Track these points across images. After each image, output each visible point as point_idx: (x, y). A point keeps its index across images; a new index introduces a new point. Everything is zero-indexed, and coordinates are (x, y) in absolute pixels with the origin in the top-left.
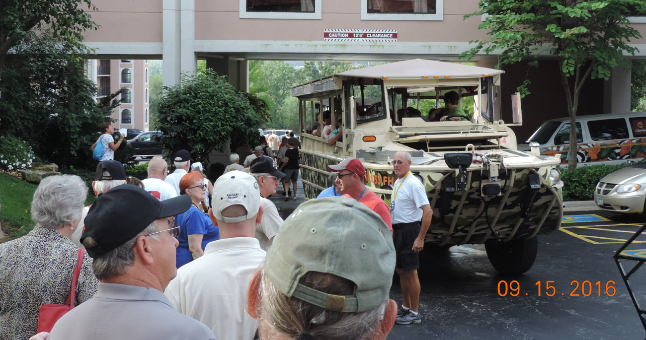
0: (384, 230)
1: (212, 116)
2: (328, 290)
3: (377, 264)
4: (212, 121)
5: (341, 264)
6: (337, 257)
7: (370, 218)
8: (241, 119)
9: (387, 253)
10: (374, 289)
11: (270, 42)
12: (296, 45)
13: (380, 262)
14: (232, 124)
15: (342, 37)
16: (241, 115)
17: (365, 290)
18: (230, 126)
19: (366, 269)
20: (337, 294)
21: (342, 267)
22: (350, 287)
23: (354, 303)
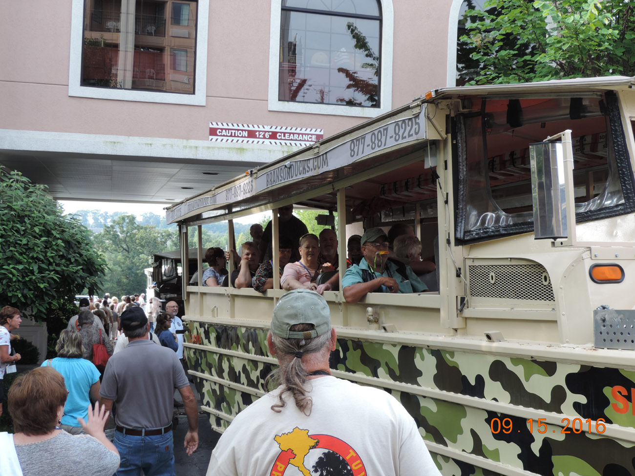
0: (320, 298)
2: (303, 330)
3: (320, 313)
5: (305, 318)
6: (302, 315)
7: (313, 295)
8: (76, 260)
9: (324, 308)
10: (323, 324)
11: (120, 138)
12: (164, 145)
13: (322, 312)
14: (58, 269)
15: (238, 136)
16: (75, 253)
17: (318, 326)
18: (57, 272)
19: (316, 317)
20: (307, 331)
21: (305, 319)
22: (312, 326)
23: (316, 332)
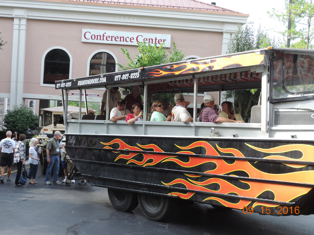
1: (22, 122)
4: (22, 123)
11: (51, 96)
